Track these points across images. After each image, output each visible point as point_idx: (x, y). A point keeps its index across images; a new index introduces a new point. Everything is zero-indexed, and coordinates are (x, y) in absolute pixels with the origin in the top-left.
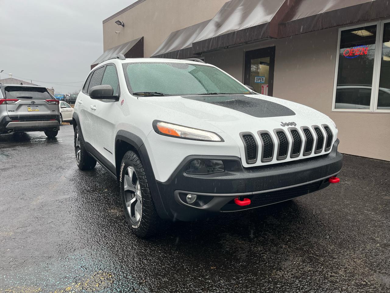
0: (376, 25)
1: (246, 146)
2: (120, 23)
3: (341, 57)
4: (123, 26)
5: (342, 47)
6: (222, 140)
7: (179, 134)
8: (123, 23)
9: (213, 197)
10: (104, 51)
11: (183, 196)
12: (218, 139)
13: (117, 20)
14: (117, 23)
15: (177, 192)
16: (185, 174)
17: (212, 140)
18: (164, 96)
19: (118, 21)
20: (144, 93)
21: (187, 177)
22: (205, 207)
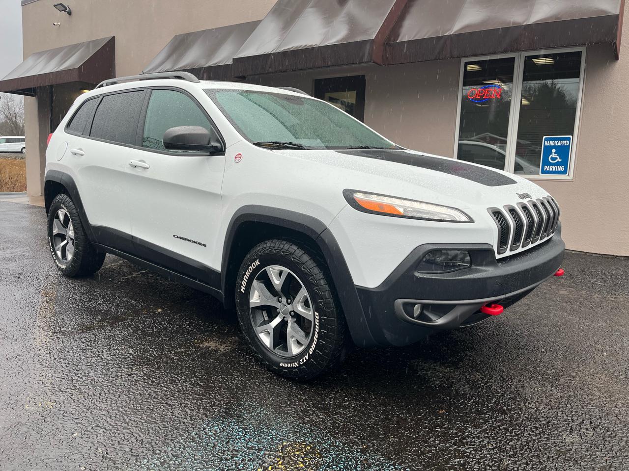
0: (514, 58)
1: (500, 229)
2: (64, 9)
3: (465, 99)
4: (70, 13)
5: (464, 85)
6: (472, 221)
7: (401, 210)
8: (69, 9)
9: (455, 306)
10: (25, 57)
11: (409, 307)
12: (464, 218)
13: (58, 3)
14: (56, 7)
15: (400, 302)
16: (417, 274)
17: (458, 220)
18: (305, 149)
19: (61, 4)
20: (272, 142)
21: (420, 278)
22: (440, 321)
